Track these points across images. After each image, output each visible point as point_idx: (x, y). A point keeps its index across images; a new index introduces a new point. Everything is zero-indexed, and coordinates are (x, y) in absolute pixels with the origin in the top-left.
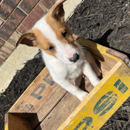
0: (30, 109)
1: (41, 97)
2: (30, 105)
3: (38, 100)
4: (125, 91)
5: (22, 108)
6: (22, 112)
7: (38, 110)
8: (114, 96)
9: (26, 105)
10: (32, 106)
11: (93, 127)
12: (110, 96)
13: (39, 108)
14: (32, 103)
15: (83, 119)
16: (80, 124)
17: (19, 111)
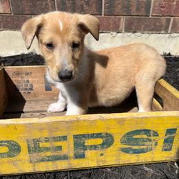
0: (26, 89)
1: (51, 90)
2: (32, 85)
3: (44, 88)
4: (166, 150)
5: (20, 79)
6: (15, 83)
7: (32, 99)
8: (154, 143)
9: (28, 81)
10: (31, 89)
11: (102, 154)
12: (152, 138)
13: (34, 99)
14: (35, 86)
15: (107, 134)
16: (99, 135)
17: (14, 79)
